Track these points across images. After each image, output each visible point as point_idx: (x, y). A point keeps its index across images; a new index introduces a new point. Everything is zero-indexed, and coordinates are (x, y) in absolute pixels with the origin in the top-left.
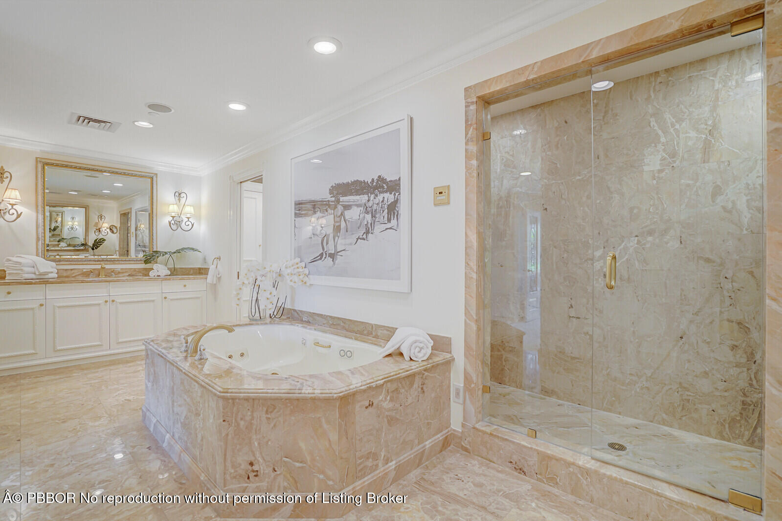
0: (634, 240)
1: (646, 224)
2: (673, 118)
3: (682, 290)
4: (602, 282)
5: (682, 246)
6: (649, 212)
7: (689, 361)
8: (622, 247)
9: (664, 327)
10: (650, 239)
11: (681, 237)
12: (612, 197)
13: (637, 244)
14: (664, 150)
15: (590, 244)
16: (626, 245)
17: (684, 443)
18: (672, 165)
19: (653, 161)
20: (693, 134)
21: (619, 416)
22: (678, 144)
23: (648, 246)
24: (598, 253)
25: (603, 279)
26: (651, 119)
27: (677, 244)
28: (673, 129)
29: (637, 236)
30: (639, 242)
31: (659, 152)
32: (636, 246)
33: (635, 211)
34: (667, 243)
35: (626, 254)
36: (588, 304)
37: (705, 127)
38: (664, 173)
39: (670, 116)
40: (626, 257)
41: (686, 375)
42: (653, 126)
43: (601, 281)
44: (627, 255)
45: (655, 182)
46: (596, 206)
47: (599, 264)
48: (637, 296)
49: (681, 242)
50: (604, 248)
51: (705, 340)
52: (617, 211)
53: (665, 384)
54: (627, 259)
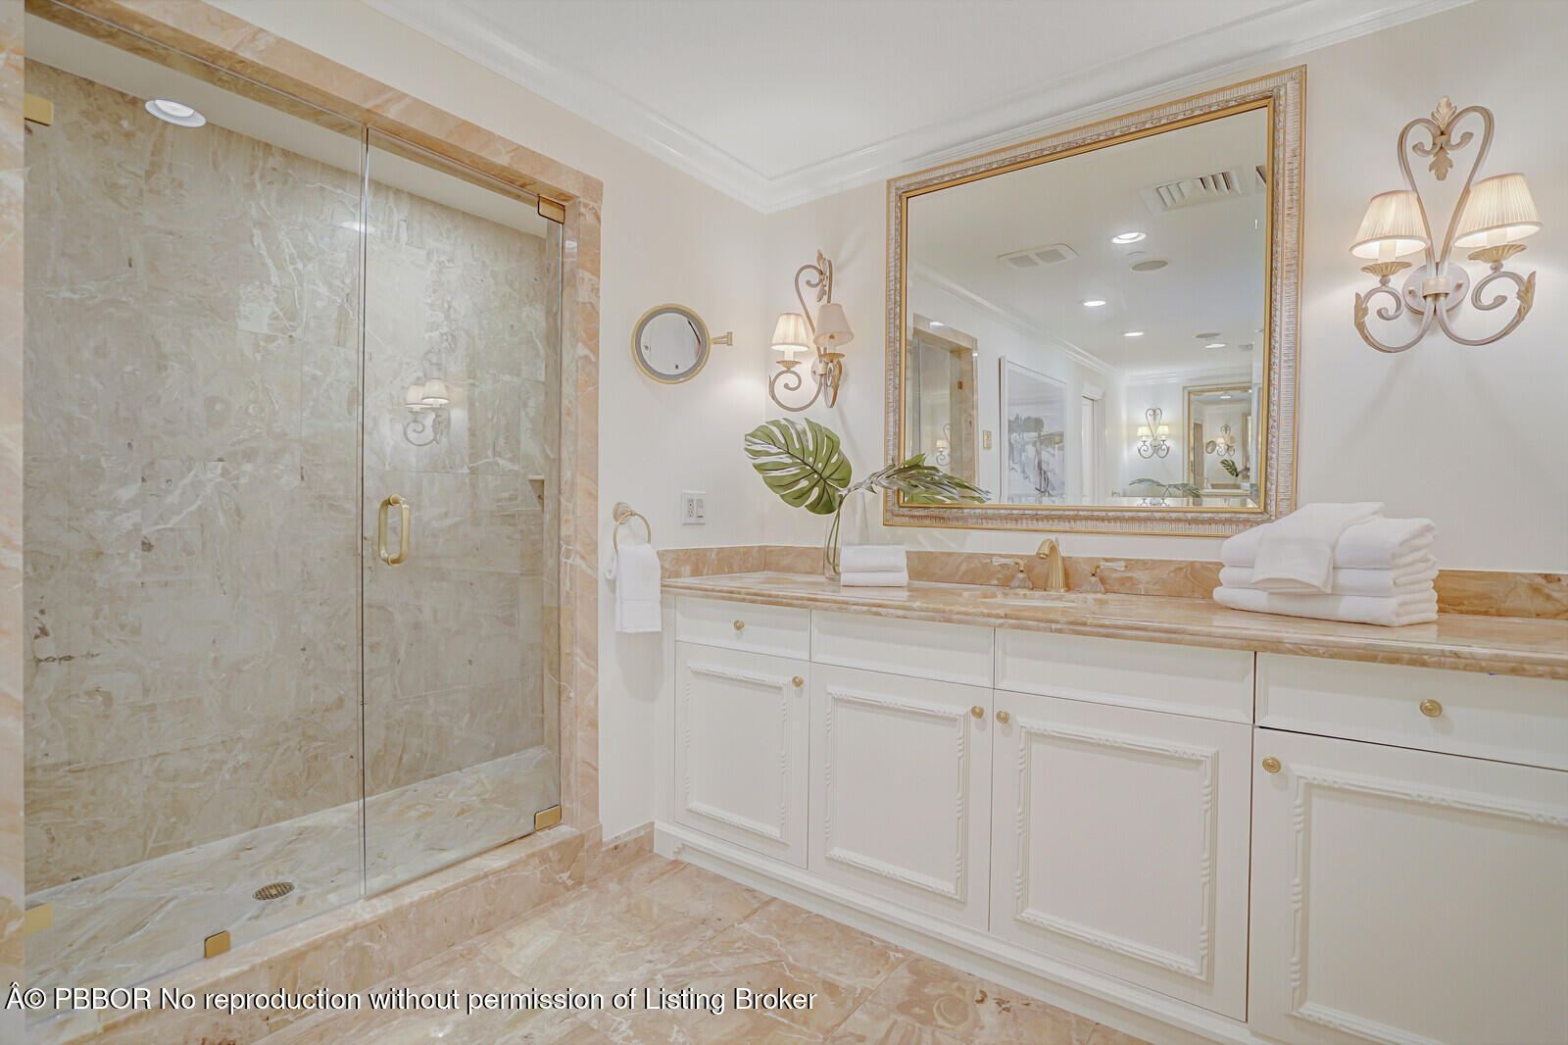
0: (216, 467)
1: (241, 437)
2: (295, 247)
3: (305, 564)
4: (139, 561)
5: (304, 484)
6: (247, 413)
7: (316, 688)
8: (187, 480)
9: (274, 637)
10: (248, 467)
11: (302, 468)
12: (166, 367)
13: (222, 475)
14: (277, 301)
15: (103, 469)
16: (196, 476)
17: (337, 828)
18: (290, 334)
19: (256, 316)
20: (323, 290)
21: (190, 850)
22: (300, 298)
23: (243, 481)
24: (126, 494)
25: (140, 552)
26: (255, 231)
27: (297, 482)
28: (293, 267)
29: (220, 460)
30: (225, 473)
31: (269, 300)
32: (220, 479)
33: (218, 407)
34: (279, 478)
35: (198, 496)
36: (96, 617)
37: (342, 285)
38: (275, 344)
39: (288, 241)
40: (199, 503)
41: (313, 713)
42: (259, 244)
43: (136, 558)
44: (201, 497)
45: (258, 357)
46: (122, 377)
47: (128, 518)
48: (222, 585)
49: (302, 478)
50: (143, 480)
51: (339, 645)
52: (177, 399)
53: (278, 744)
54: (200, 507)
